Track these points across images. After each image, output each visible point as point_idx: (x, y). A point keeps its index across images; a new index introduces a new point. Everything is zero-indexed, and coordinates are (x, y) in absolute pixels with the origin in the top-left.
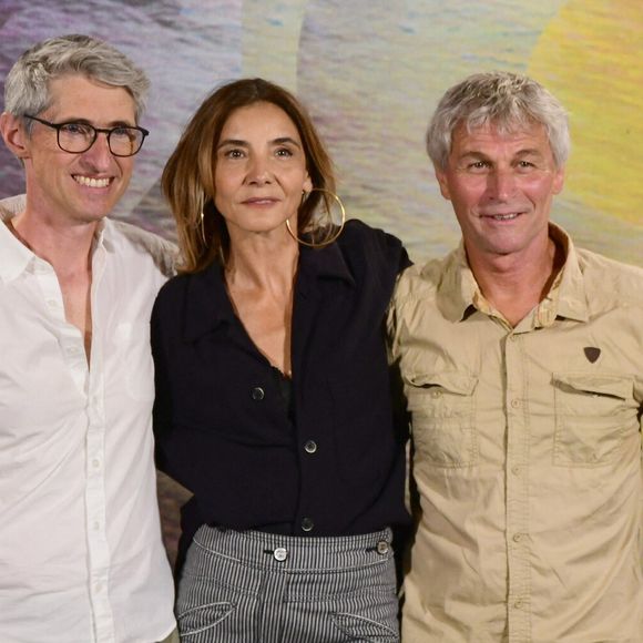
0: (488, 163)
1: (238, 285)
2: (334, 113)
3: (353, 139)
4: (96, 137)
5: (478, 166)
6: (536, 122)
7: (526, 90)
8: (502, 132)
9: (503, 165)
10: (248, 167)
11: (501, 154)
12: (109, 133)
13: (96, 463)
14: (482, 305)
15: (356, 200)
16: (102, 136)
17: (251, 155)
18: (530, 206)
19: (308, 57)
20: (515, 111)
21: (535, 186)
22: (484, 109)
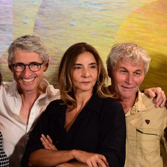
4: (25, 67)
5: (124, 71)
9: (131, 73)
10: (82, 72)
12: (29, 65)
16: (27, 67)
17: (83, 68)
18: (136, 85)
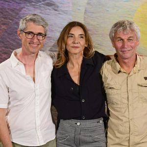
0: (122, 40)
1: (69, 66)
2: (92, 29)
3: (96, 34)
4: (34, 35)
5: (120, 40)
6: (133, 30)
7: (131, 24)
8: (125, 33)
11: (125, 38)
13: (37, 103)
14: (122, 70)
15: (97, 47)
17: (75, 37)
18: (132, 49)
19: (86, 17)
20: (128, 28)
21: (133, 45)
22: (121, 28)
